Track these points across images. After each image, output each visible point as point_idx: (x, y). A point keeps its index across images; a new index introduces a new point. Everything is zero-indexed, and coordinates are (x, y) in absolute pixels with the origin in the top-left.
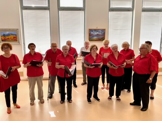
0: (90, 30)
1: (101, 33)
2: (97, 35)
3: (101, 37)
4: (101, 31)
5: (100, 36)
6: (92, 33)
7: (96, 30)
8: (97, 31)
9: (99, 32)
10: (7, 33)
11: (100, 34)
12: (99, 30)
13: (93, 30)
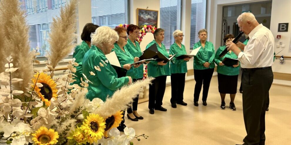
3: (153, 24)
4: (154, 13)
5: (152, 22)
6: (142, 16)
7: (147, 12)
8: (149, 14)
11: (152, 18)
12: (150, 12)
13: (143, 11)
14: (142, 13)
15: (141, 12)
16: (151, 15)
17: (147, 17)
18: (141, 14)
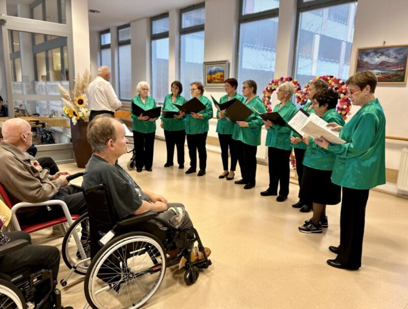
1: (396, 58)
3: (392, 71)
4: (396, 51)
5: (389, 69)
8: (382, 54)
9: (389, 57)
11: (392, 60)
12: (387, 50)
13: (369, 51)
14: (367, 54)
15: (363, 53)
18: (365, 57)
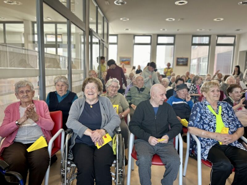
0: (178, 58)
2: (183, 62)
6: (179, 60)
7: (181, 58)
10: (125, 59)
16: (184, 60)
17: (182, 60)
